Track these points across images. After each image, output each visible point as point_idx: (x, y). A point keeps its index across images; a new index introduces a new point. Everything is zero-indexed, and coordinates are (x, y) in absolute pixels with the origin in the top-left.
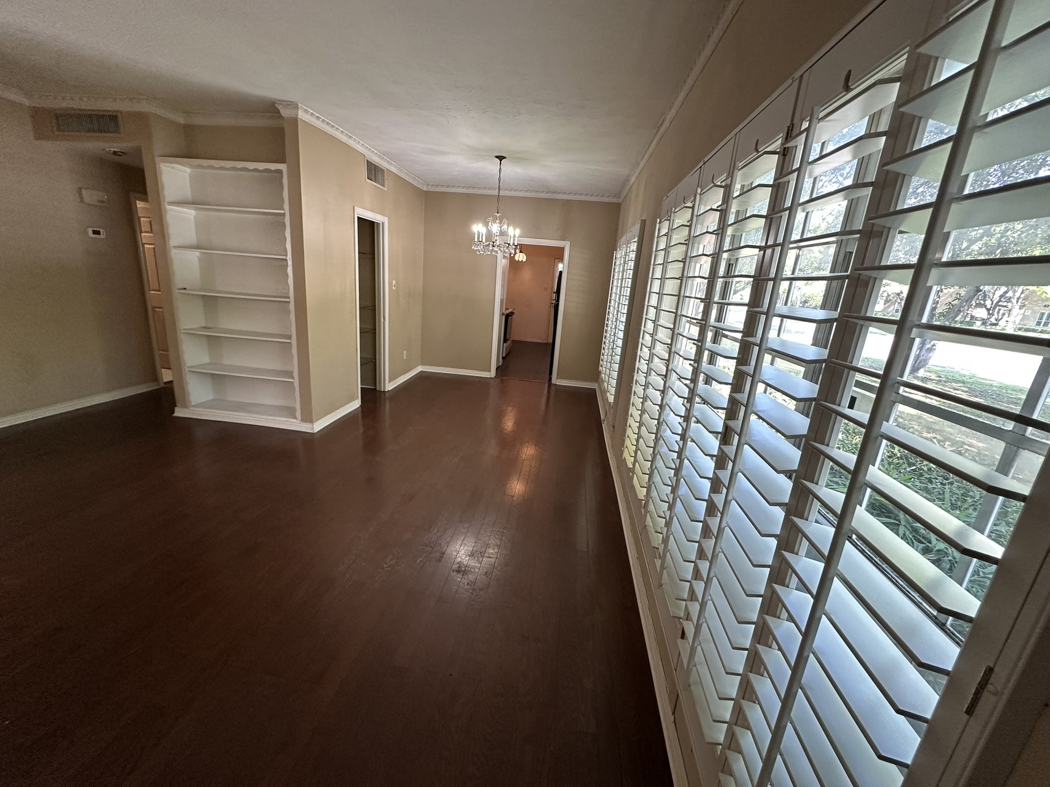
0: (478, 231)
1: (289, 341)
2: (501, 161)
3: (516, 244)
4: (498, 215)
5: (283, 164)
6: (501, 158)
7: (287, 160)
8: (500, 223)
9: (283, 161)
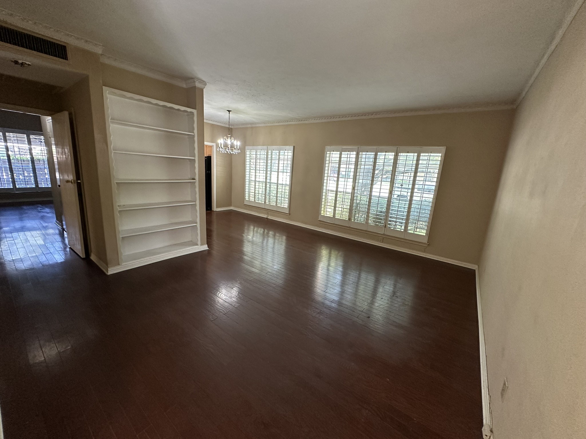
0: (221, 143)
1: (195, 203)
2: (229, 112)
3: (238, 148)
4: (229, 136)
5: (195, 110)
6: (229, 111)
7: (197, 108)
8: (230, 139)
9: (194, 108)
